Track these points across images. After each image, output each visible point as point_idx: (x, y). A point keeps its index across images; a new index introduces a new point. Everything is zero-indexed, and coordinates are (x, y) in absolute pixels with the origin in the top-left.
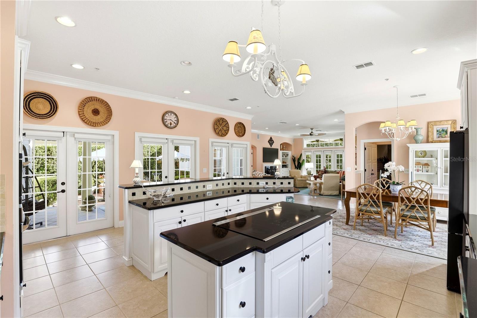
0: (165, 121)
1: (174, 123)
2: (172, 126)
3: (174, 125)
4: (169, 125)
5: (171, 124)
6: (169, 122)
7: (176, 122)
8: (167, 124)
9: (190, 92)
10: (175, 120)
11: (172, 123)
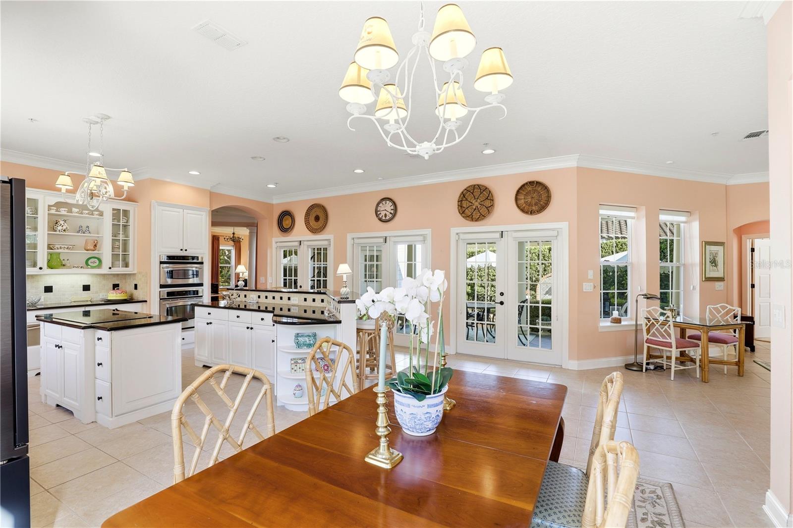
0: (379, 213)
1: (391, 213)
2: (387, 218)
3: (391, 216)
4: (384, 218)
5: (386, 215)
6: (383, 213)
7: (392, 212)
8: (380, 216)
9: (363, 171)
10: (392, 210)
11: (388, 213)
